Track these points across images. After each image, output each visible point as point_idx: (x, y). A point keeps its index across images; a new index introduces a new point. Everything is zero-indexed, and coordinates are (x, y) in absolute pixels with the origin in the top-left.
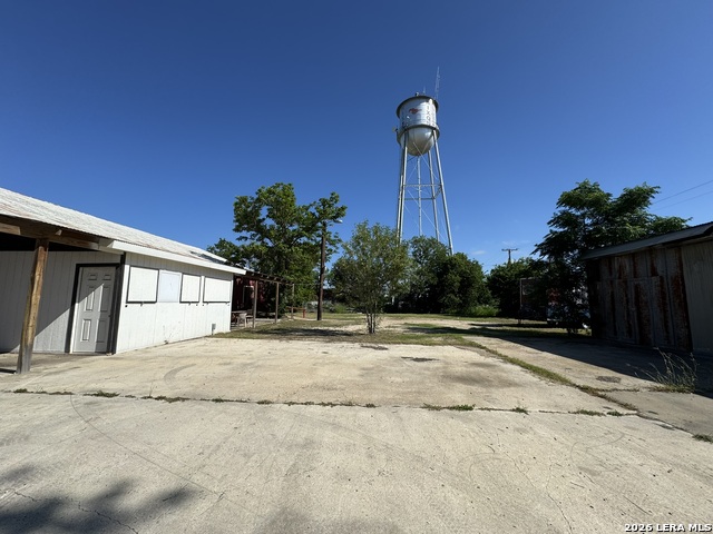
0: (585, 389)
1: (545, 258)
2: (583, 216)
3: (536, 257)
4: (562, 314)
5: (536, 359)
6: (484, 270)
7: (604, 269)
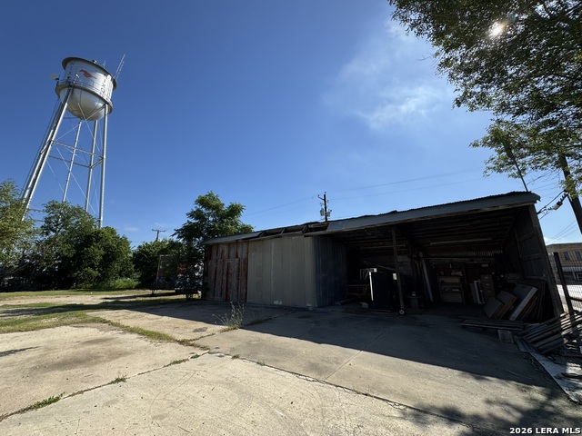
0: (182, 342)
1: (181, 240)
2: (209, 214)
3: (175, 239)
4: (185, 283)
5: (154, 324)
6: (131, 245)
7: (214, 251)
